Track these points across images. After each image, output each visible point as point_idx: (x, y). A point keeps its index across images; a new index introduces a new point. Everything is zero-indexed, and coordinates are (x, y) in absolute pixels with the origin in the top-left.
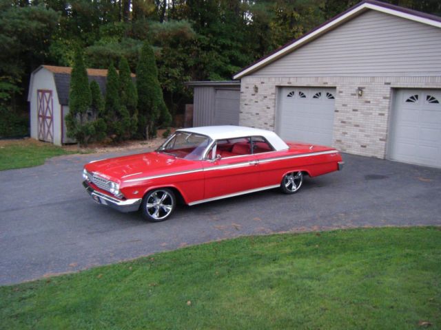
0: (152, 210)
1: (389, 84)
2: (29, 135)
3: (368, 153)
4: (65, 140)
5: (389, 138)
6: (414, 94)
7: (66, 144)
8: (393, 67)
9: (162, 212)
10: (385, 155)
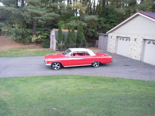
0: (55, 67)
1: (142, 38)
2: (50, 48)
3: (136, 59)
4: (56, 49)
5: (142, 54)
6: (150, 41)
7: (57, 50)
8: (146, 33)
9: (57, 68)
10: (141, 60)
